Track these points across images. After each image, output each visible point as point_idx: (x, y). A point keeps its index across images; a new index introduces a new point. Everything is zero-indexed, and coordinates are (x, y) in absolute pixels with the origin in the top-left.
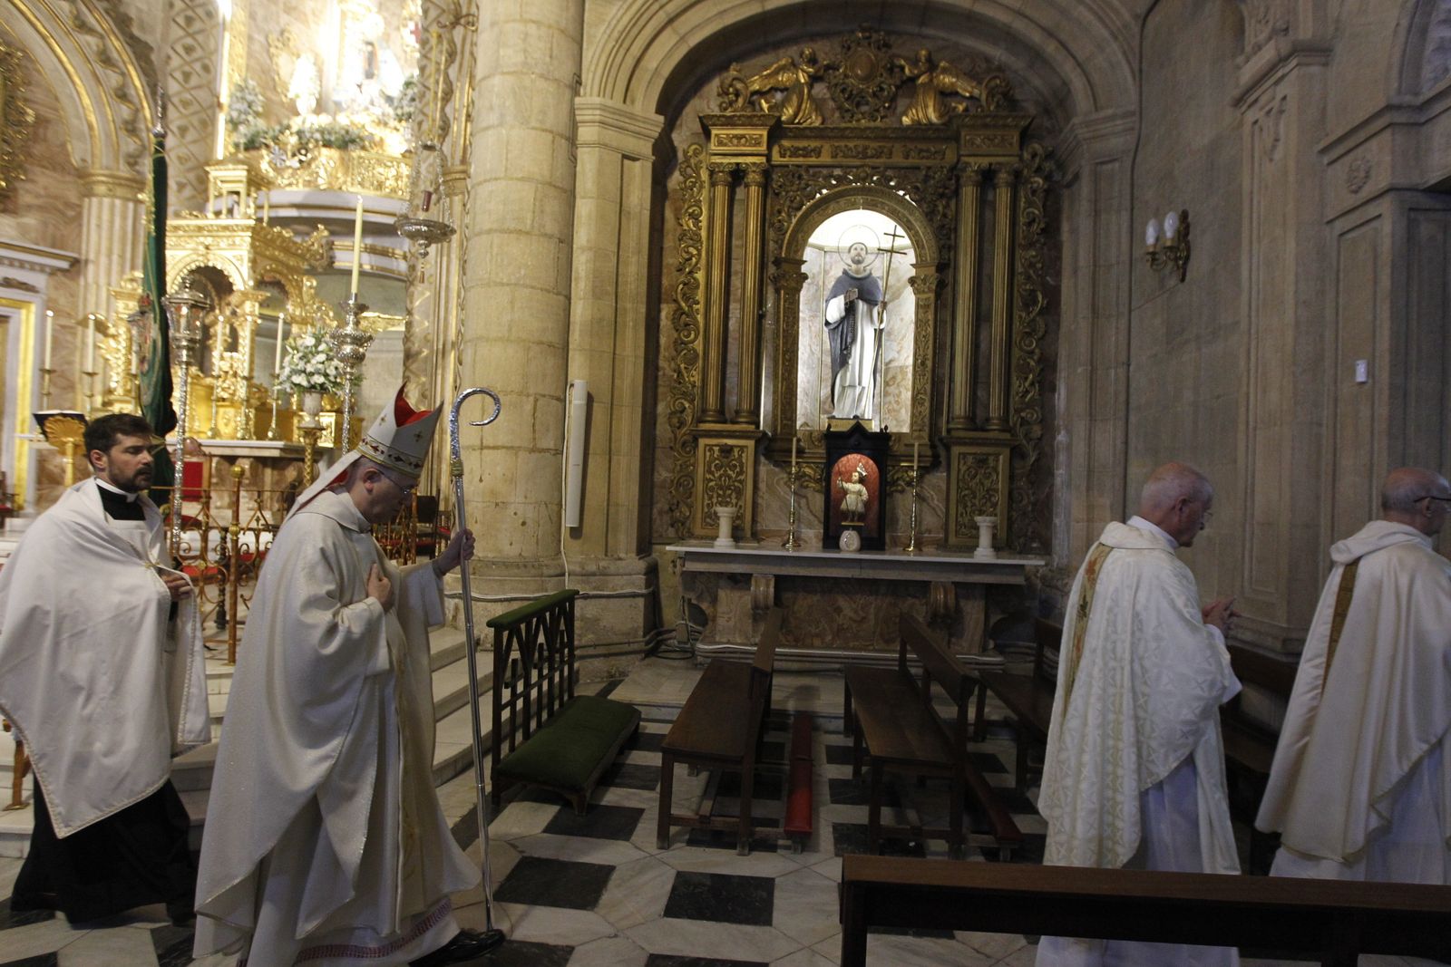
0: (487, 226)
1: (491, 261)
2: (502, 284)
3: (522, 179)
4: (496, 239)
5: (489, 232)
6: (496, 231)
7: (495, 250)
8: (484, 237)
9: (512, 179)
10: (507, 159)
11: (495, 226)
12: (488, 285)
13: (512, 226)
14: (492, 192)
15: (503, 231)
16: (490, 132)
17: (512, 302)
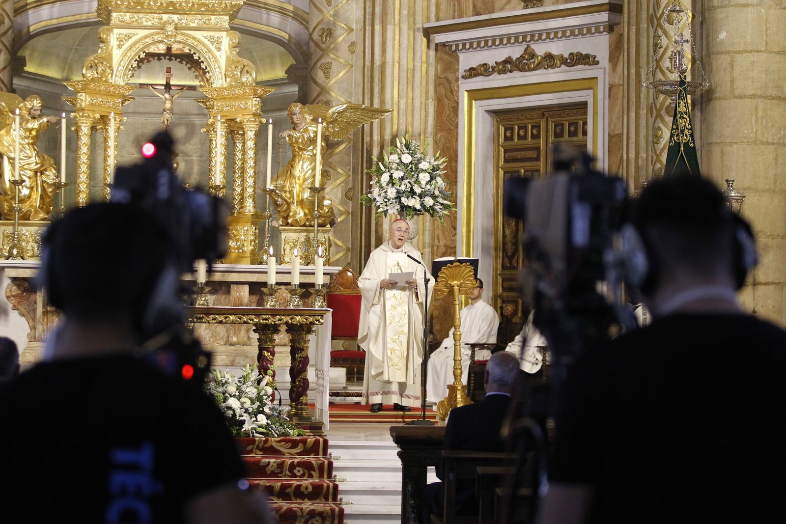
0: (750, 92)
1: (756, 123)
2: (768, 143)
3: (779, 53)
4: (761, 104)
5: (753, 96)
6: (760, 97)
7: (760, 114)
8: (748, 102)
9: (771, 52)
10: (767, 35)
11: (759, 92)
12: (755, 142)
13: (773, 92)
14: (753, 62)
15: (766, 98)
16: (749, 9)
17: (776, 159)
